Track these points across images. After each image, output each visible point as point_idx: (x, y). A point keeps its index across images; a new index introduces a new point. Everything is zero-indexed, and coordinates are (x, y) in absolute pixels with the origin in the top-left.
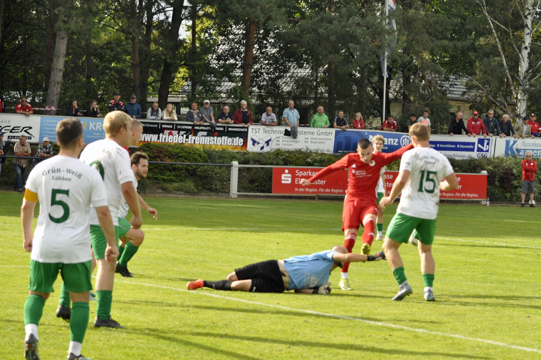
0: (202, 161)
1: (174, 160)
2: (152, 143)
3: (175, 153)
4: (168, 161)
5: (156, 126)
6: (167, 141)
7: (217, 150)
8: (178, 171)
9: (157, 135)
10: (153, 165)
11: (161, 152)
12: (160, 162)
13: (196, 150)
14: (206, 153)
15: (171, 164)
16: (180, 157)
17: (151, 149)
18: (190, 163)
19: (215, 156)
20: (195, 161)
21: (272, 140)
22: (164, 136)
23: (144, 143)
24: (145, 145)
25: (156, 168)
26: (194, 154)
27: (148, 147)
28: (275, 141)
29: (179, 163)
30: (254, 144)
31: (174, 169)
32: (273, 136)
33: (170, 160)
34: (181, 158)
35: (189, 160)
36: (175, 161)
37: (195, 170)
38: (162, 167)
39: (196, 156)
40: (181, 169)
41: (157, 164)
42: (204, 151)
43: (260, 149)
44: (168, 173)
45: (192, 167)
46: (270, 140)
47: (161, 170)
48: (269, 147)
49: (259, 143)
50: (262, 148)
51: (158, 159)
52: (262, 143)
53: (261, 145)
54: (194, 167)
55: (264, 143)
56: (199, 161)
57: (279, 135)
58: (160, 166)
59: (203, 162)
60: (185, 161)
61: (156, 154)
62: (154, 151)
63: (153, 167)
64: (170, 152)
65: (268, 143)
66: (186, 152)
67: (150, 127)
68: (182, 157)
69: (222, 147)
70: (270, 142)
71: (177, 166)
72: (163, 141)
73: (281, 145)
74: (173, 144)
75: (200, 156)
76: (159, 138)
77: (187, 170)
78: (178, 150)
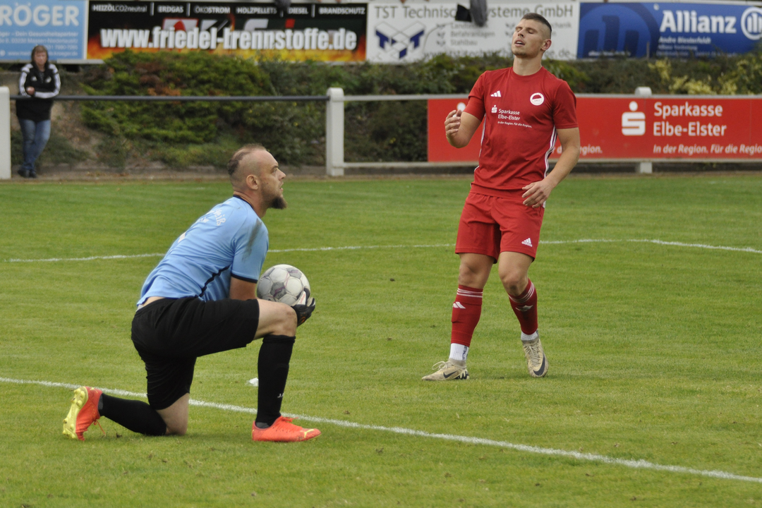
0: (256, 90)
1: (189, 91)
2: (135, 52)
3: (190, 72)
4: (175, 95)
5: (144, 9)
6: (171, 45)
7: (293, 61)
8: (201, 116)
9: (147, 32)
10: (139, 105)
11: (157, 73)
12: (155, 97)
13: (243, 63)
14: (266, 70)
15: (184, 102)
16: (203, 82)
17: (133, 66)
18: (229, 97)
19: (288, 77)
20: (239, 92)
21: (426, 32)
22: (164, 34)
23: (116, 52)
24: (117, 56)
25: (146, 110)
26: (238, 74)
27: (126, 61)
28: (434, 34)
29: (201, 98)
30: (382, 45)
31: (191, 113)
32: (429, 24)
33: (178, 91)
34: (207, 86)
35: (225, 89)
36: (193, 94)
37: (240, 112)
38: (160, 108)
39: (242, 79)
40: (208, 112)
41: (148, 101)
42: (262, 66)
43: (397, 55)
44: (177, 122)
45: (233, 106)
46: (421, 33)
47: (158, 115)
48: (418, 50)
49: (394, 42)
50: (403, 53)
51: (151, 90)
52: (403, 42)
53: (399, 47)
54: (239, 105)
55: (407, 41)
56: (250, 92)
57: (441, 20)
58: (156, 106)
59: (259, 93)
60: (216, 91)
61: (146, 78)
62: (141, 70)
63: (139, 109)
64: (178, 70)
65: (415, 40)
66: (217, 69)
67: (129, 13)
68: (209, 81)
69: (307, 53)
70: (422, 39)
71: (195, 105)
72: (163, 45)
73: (448, 44)
74: (185, 52)
75: (252, 78)
76: (151, 39)
77: (221, 113)
78: (198, 67)
